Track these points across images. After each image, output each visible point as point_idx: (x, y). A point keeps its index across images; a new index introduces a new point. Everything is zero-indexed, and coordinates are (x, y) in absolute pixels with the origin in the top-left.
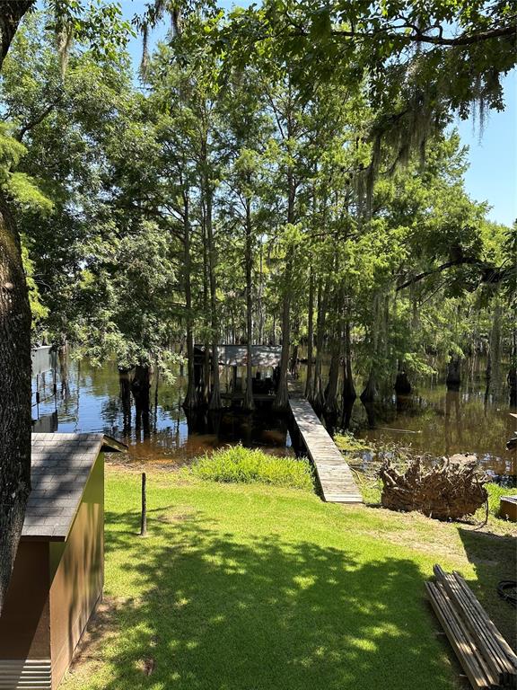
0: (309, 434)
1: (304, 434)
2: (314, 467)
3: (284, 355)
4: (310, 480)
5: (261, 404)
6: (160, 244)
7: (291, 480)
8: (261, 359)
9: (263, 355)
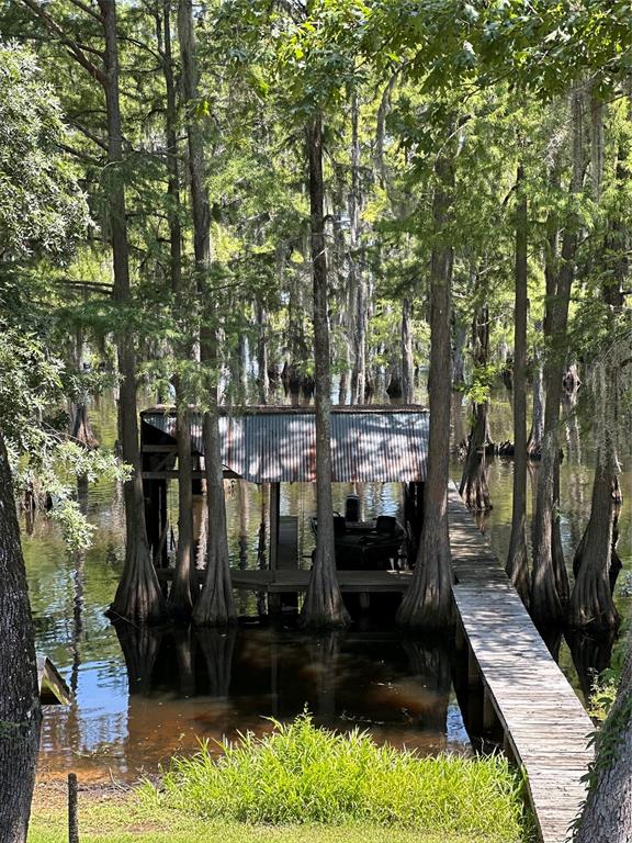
0: (514, 689)
1: (498, 687)
2: (520, 775)
3: (435, 440)
4: (510, 812)
5: (365, 602)
6: (43, 114)
7: (455, 813)
8: (364, 457)
9: (371, 442)
